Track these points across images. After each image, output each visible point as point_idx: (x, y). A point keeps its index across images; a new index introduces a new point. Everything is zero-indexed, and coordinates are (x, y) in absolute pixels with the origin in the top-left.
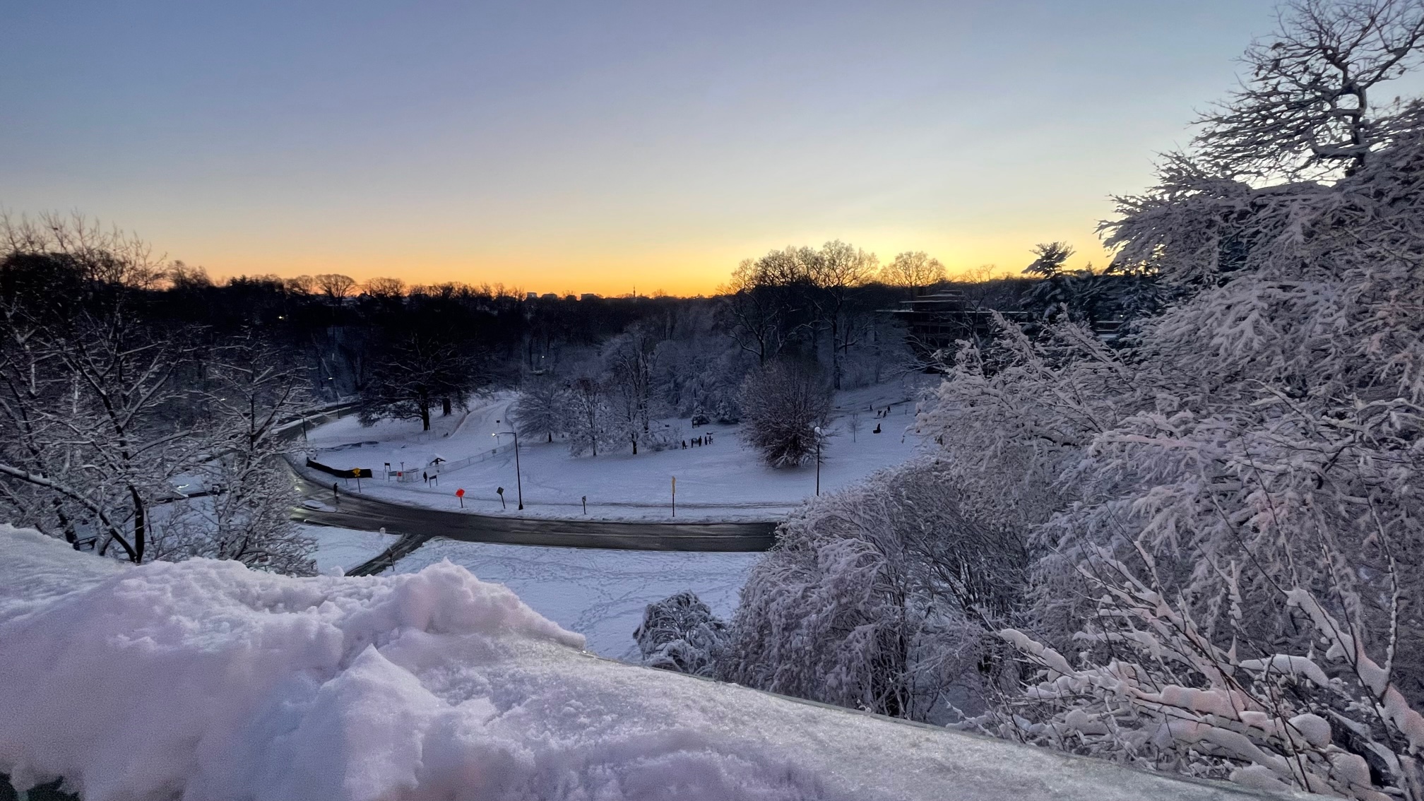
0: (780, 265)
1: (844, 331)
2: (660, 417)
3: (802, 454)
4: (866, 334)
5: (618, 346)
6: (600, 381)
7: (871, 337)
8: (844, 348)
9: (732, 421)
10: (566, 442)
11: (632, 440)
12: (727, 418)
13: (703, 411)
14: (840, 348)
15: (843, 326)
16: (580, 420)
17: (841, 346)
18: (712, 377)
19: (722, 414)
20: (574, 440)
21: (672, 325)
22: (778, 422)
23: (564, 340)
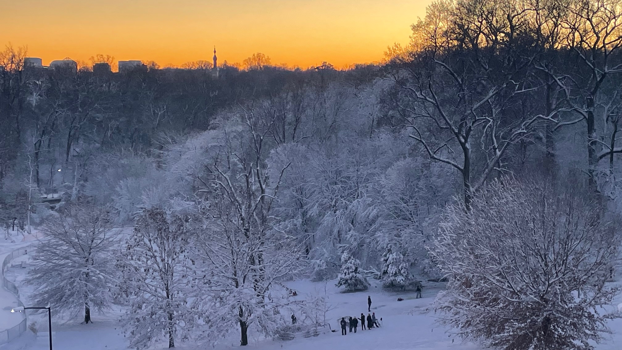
1: (607, 128)
2: (284, 278)
5: (199, 152)
8: (609, 156)
9: (411, 287)
10: (121, 322)
11: (241, 321)
12: (402, 281)
13: (356, 269)
14: (601, 157)
15: (605, 119)
16: (146, 284)
17: (602, 154)
18: (371, 208)
19: (392, 273)
20: (138, 320)
21: (296, 115)
22: (516, 291)
23: (95, 141)
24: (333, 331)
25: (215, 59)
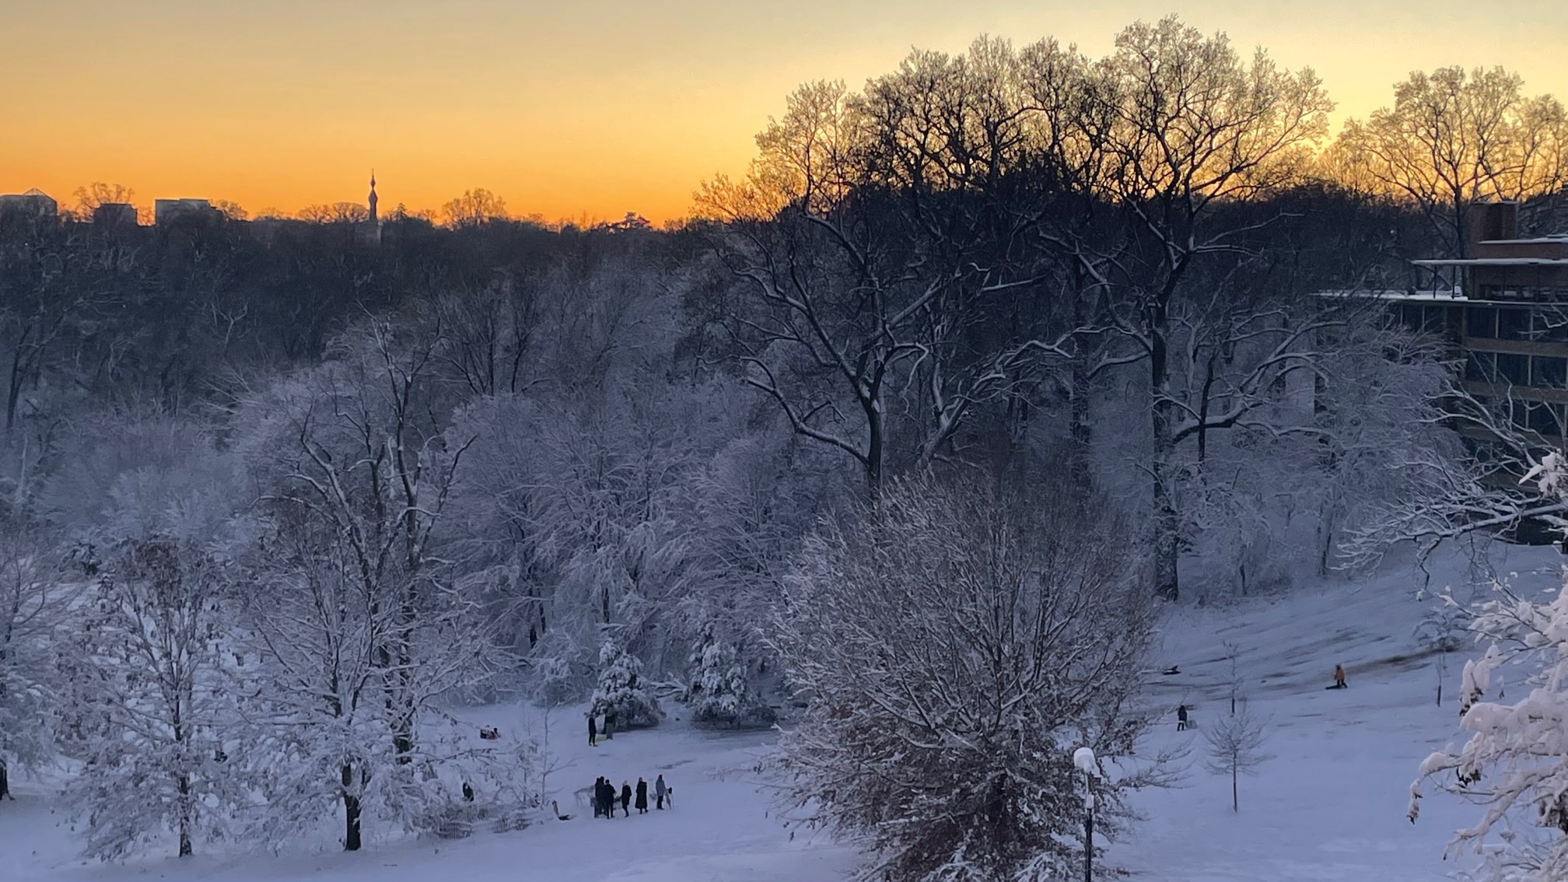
0: (948, 111)
1: (1194, 373)
2: (458, 699)
3: (1025, 856)
4: (1280, 381)
5: (296, 412)
6: (220, 552)
7: (1302, 395)
8: (1195, 436)
9: (752, 720)
10: (66, 799)
11: (344, 794)
12: (731, 707)
13: (633, 678)
14: (1179, 438)
15: (1191, 354)
16: (128, 710)
17: (1183, 429)
18: (674, 541)
19: (712, 689)
20: (103, 792)
21: (520, 331)
22: (933, 726)
23: (78, 382)
24: (564, 818)
25: (373, 199)
